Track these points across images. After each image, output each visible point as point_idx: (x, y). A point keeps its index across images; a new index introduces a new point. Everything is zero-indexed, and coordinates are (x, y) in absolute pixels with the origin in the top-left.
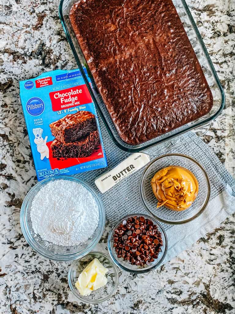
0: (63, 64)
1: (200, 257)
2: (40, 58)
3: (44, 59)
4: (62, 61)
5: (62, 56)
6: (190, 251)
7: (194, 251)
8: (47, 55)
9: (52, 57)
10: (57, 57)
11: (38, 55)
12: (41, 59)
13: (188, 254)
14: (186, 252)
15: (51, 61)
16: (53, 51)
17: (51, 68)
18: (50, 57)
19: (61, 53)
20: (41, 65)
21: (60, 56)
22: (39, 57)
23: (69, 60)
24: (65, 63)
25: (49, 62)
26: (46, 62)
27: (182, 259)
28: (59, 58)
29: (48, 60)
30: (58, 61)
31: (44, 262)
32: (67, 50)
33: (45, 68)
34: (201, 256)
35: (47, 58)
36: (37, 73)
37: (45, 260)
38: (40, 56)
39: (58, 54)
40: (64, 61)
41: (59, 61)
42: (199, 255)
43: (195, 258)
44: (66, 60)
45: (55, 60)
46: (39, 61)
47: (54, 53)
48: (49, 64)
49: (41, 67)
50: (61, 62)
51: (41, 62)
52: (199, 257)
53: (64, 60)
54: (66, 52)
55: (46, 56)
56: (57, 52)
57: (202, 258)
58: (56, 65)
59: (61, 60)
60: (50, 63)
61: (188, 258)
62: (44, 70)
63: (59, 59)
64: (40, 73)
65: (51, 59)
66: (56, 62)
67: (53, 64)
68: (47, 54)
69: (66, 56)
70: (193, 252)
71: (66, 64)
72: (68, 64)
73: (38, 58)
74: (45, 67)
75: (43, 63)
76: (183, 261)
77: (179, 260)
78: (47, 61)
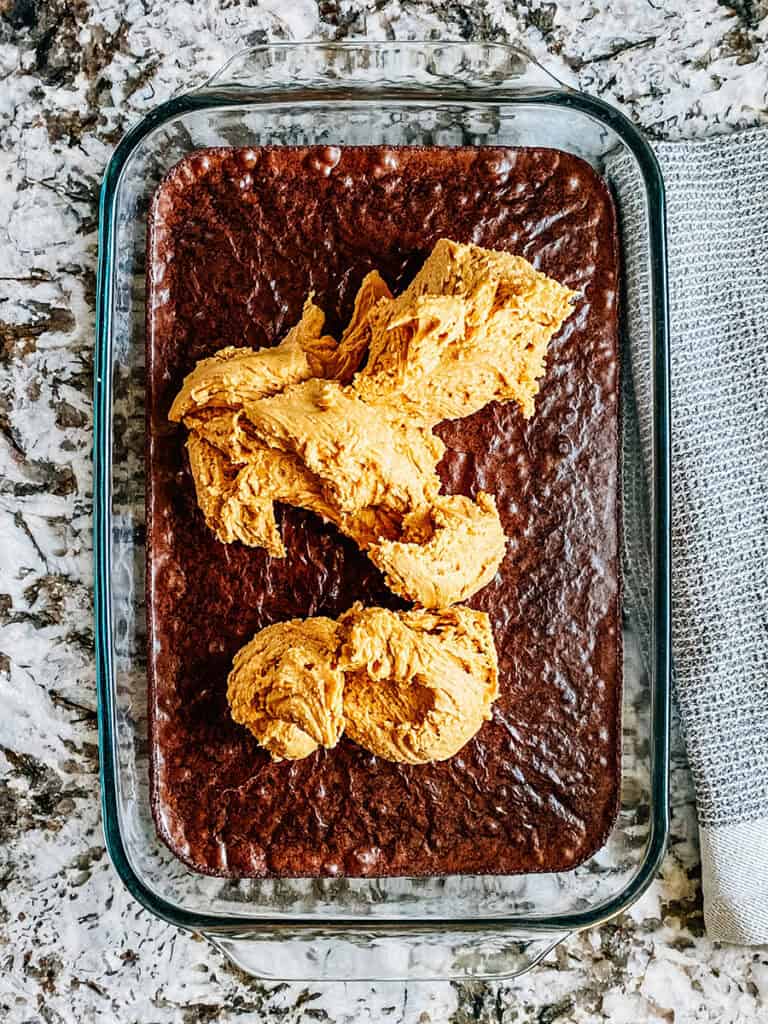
0: (134, 73)
1: (747, 1001)
2: (28, 39)
3: (43, 47)
4: (133, 56)
5: (130, 35)
6: (705, 969)
7: (722, 970)
8: (62, 29)
9: (84, 38)
10: (108, 40)
11: (18, 27)
12: (32, 46)
13: (696, 985)
14: (683, 973)
15: (77, 56)
16: (88, 9)
17: (75, 89)
18: (72, 38)
19: (128, 18)
20: (28, 73)
21: (119, 33)
22: (19, 33)
23: (161, 56)
24: (142, 66)
25: (71, 60)
26: (51, 61)
27: (666, 1004)
28: (115, 44)
29: (61, 51)
30: (109, 59)
31: (12, 1005)
32: (156, 9)
33: (46, 89)
34: (754, 991)
35: (59, 39)
36: (11, 113)
37: (19, 999)
38: (26, 29)
39: (112, 26)
40: (139, 60)
41: (117, 56)
42: (744, 987)
43: (725, 1001)
44: (148, 55)
45: (95, 50)
46: (22, 52)
47: (92, 21)
48: (68, 69)
49: (29, 83)
50: (126, 62)
51: (30, 58)
52: (746, 997)
53: (142, 53)
54: (150, 18)
55: (54, 32)
56: (110, 15)
57: (760, 1003)
58: (102, 73)
59: (125, 52)
60: (72, 67)
61: (692, 1001)
62: (42, 95)
63: (118, 48)
64: (21, 109)
65: (77, 47)
66: (102, 61)
67: (85, 70)
68: (59, 23)
69: (151, 33)
70: (716, 973)
71: (149, 72)
72: (160, 73)
73: (14, 40)
74: (50, 84)
75: (41, 64)
76: (670, 1016)
77: (649, 1011)
78: (58, 56)
